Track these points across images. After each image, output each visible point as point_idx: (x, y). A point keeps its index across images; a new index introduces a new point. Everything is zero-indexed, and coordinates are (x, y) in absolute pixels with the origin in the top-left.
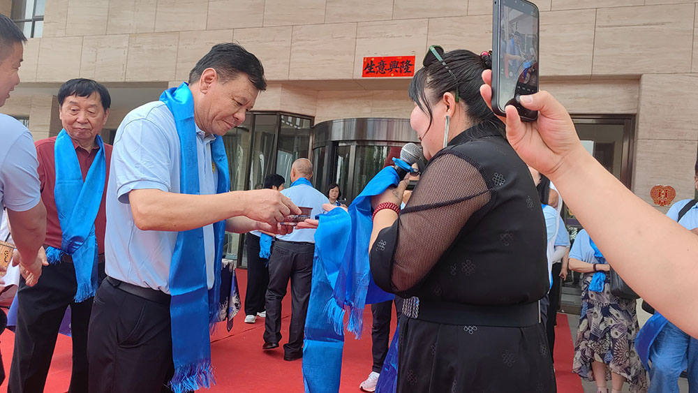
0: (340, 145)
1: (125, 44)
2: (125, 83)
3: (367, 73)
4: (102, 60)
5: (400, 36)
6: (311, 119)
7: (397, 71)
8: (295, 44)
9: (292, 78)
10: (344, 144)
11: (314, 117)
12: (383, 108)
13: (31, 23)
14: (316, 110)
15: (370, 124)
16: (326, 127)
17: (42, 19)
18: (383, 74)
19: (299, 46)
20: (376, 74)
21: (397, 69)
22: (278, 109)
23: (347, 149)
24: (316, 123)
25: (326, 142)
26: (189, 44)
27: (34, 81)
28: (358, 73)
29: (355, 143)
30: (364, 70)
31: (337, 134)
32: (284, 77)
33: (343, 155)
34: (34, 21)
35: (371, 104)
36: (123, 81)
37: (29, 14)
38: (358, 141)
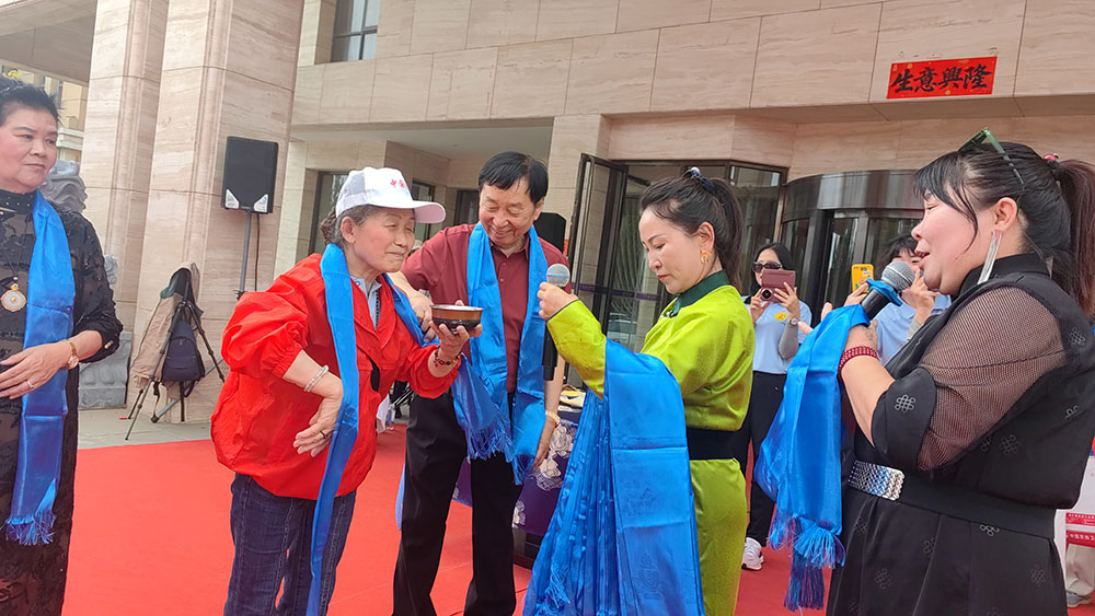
0: (836, 216)
1: (493, 62)
2: (490, 120)
3: (897, 91)
4: (458, 88)
5: (965, 23)
6: (783, 171)
7: (956, 85)
8: (765, 46)
9: (755, 104)
10: (841, 216)
11: (787, 169)
12: (920, 152)
13: (360, 37)
14: (791, 156)
15: (894, 181)
16: (810, 186)
17: (375, 31)
18: (929, 92)
19: (772, 49)
20: (916, 92)
21: (957, 82)
22: (728, 156)
23: (848, 223)
24: (791, 178)
25: (808, 212)
26: (587, 57)
27: (366, 121)
28: (879, 91)
29: (863, 214)
30: (890, 87)
31: (829, 198)
32: (743, 104)
33: (841, 233)
34: (363, 35)
35: (896, 145)
36: (487, 117)
37: (356, 26)
38: (867, 210)
